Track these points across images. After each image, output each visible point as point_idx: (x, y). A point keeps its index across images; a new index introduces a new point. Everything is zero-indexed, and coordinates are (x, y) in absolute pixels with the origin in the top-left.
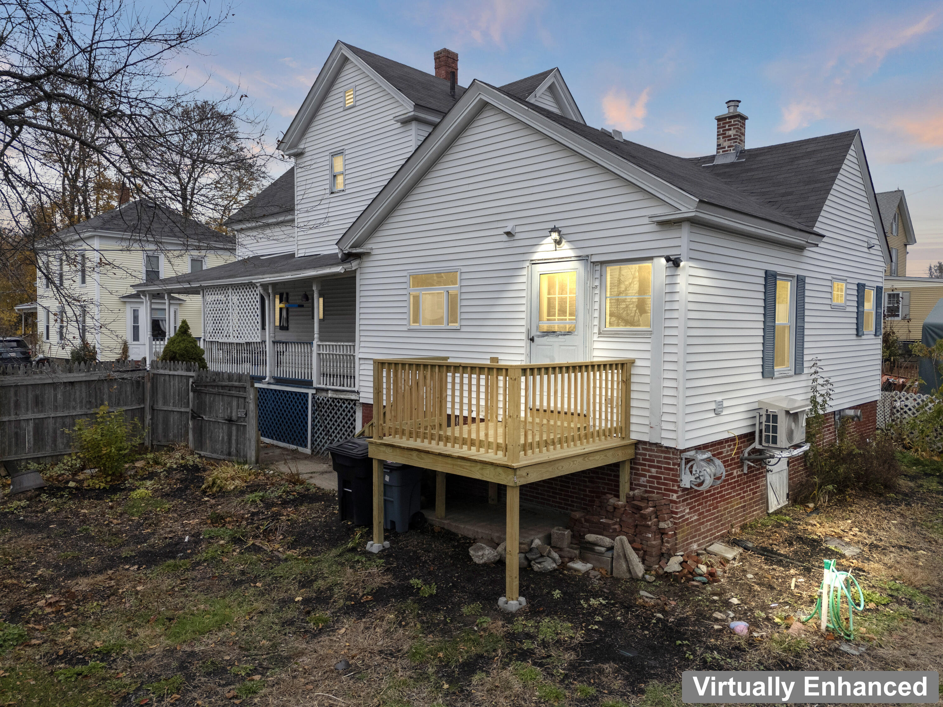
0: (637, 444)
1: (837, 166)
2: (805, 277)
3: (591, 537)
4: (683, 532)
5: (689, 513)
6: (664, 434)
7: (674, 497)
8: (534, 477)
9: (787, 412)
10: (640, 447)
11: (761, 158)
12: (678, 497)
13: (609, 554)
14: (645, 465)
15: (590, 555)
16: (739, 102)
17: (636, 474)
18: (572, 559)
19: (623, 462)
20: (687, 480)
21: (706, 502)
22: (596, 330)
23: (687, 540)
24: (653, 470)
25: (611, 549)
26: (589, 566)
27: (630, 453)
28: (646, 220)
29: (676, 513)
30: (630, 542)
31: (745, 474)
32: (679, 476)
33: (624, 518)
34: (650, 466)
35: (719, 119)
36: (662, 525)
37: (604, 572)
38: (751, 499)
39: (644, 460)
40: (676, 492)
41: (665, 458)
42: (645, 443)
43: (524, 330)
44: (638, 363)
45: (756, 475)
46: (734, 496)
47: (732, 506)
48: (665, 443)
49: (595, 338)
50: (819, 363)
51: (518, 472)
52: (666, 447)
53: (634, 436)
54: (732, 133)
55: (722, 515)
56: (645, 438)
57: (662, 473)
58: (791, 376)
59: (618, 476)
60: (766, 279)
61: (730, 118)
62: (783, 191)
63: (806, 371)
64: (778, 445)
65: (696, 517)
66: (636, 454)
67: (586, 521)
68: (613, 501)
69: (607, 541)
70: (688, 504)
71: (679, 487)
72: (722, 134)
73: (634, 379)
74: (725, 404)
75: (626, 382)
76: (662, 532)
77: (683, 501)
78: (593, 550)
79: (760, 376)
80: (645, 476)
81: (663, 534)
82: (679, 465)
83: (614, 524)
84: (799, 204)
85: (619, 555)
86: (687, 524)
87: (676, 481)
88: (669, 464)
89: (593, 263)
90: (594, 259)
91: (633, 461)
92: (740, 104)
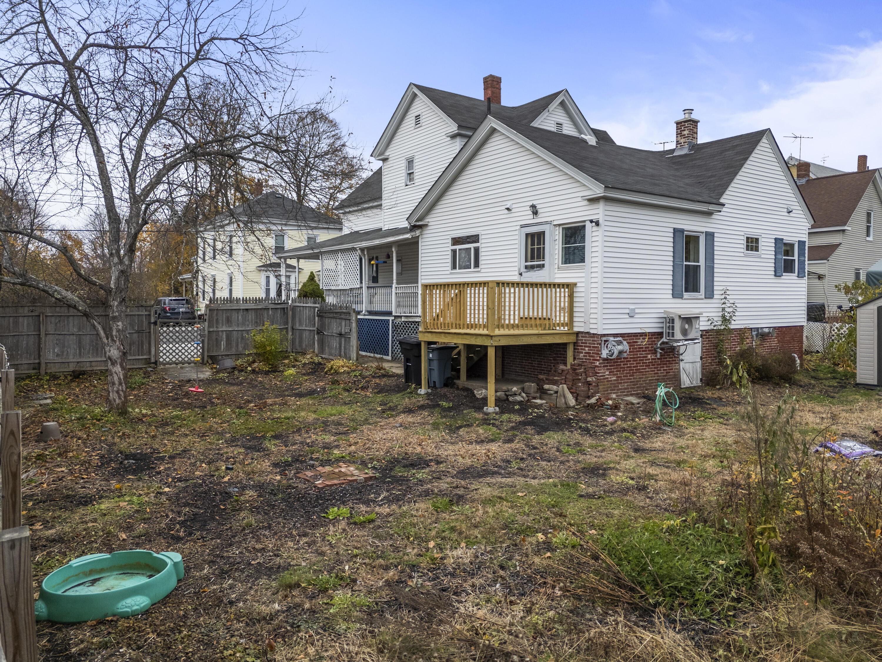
0: (578, 333)
1: (747, 156)
2: (714, 233)
3: (546, 387)
4: (604, 385)
5: (608, 375)
6: (592, 326)
7: (597, 363)
8: (503, 342)
9: (680, 316)
10: (580, 335)
11: (704, 150)
12: (600, 364)
13: (556, 395)
14: (582, 346)
15: (545, 396)
16: (693, 110)
17: (578, 352)
18: (535, 398)
19: (569, 343)
20: (605, 353)
21: (623, 371)
22: (556, 267)
23: (608, 390)
24: (587, 349)
25: (556, 392)
26: (544, 401)
27: (573, 339)
28: (580, 199)
29: (599, 373)
30: (569, 389)
31: (658, 359)
32: (600, 351)
33: (568, 376)
34: (585, 346)
35: (678, 123)
36: (589, 379)
37: (552, 405)
38: (664, 376)
39: (582, 343)
40: (598, 360)
41: (593, 341)
42: (582, 332)
43: (517, 269)
44: (578, 285)
45: (669, 361)
46: (648, 371)
47: (648, 377)
48: (592, 331)
49: (556, 271)
50: (728, 293)
51: (493, 338)
52: (593, 334)
53: (576, 329)
54: (686, 132)
55: (637, 381)
56: (582, 330)
57: (591, 350)
58: (702, 299)
59: (566, 352)
60: (674, 233)
61: (685, 122)
62: (710, 174)
63: (715, 297)
64: (675, 338)
65: (614, 378)
66: (577, 340)
67: (547, 379)
68: (562, 367)
69: (555, 388)
70: (607, 369)
71: (600, 357)
72: (679, 134)
73: (575, 295)
74: (637, 311)
75: (571, 296)
76: (589, 384)
77: (604, 366)
78: (546, 393)
79: (671, 296)
80: (582, 353)
81: (590, 384)
82: (600, 344)
83: (562, 379)
84: (716, 184)
85: (561, 395)
86: (607, 381)
87: (598, 354)
88: (594, 344)
89: (555, 225)
90: (555, 223)
91: (575, 344)
92: (693, 112)
